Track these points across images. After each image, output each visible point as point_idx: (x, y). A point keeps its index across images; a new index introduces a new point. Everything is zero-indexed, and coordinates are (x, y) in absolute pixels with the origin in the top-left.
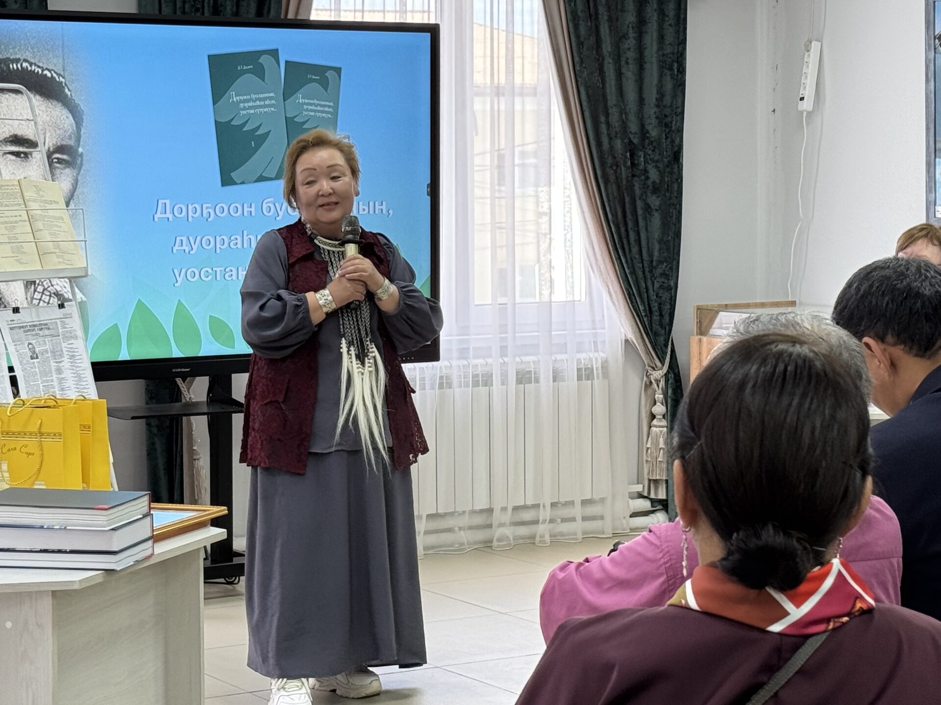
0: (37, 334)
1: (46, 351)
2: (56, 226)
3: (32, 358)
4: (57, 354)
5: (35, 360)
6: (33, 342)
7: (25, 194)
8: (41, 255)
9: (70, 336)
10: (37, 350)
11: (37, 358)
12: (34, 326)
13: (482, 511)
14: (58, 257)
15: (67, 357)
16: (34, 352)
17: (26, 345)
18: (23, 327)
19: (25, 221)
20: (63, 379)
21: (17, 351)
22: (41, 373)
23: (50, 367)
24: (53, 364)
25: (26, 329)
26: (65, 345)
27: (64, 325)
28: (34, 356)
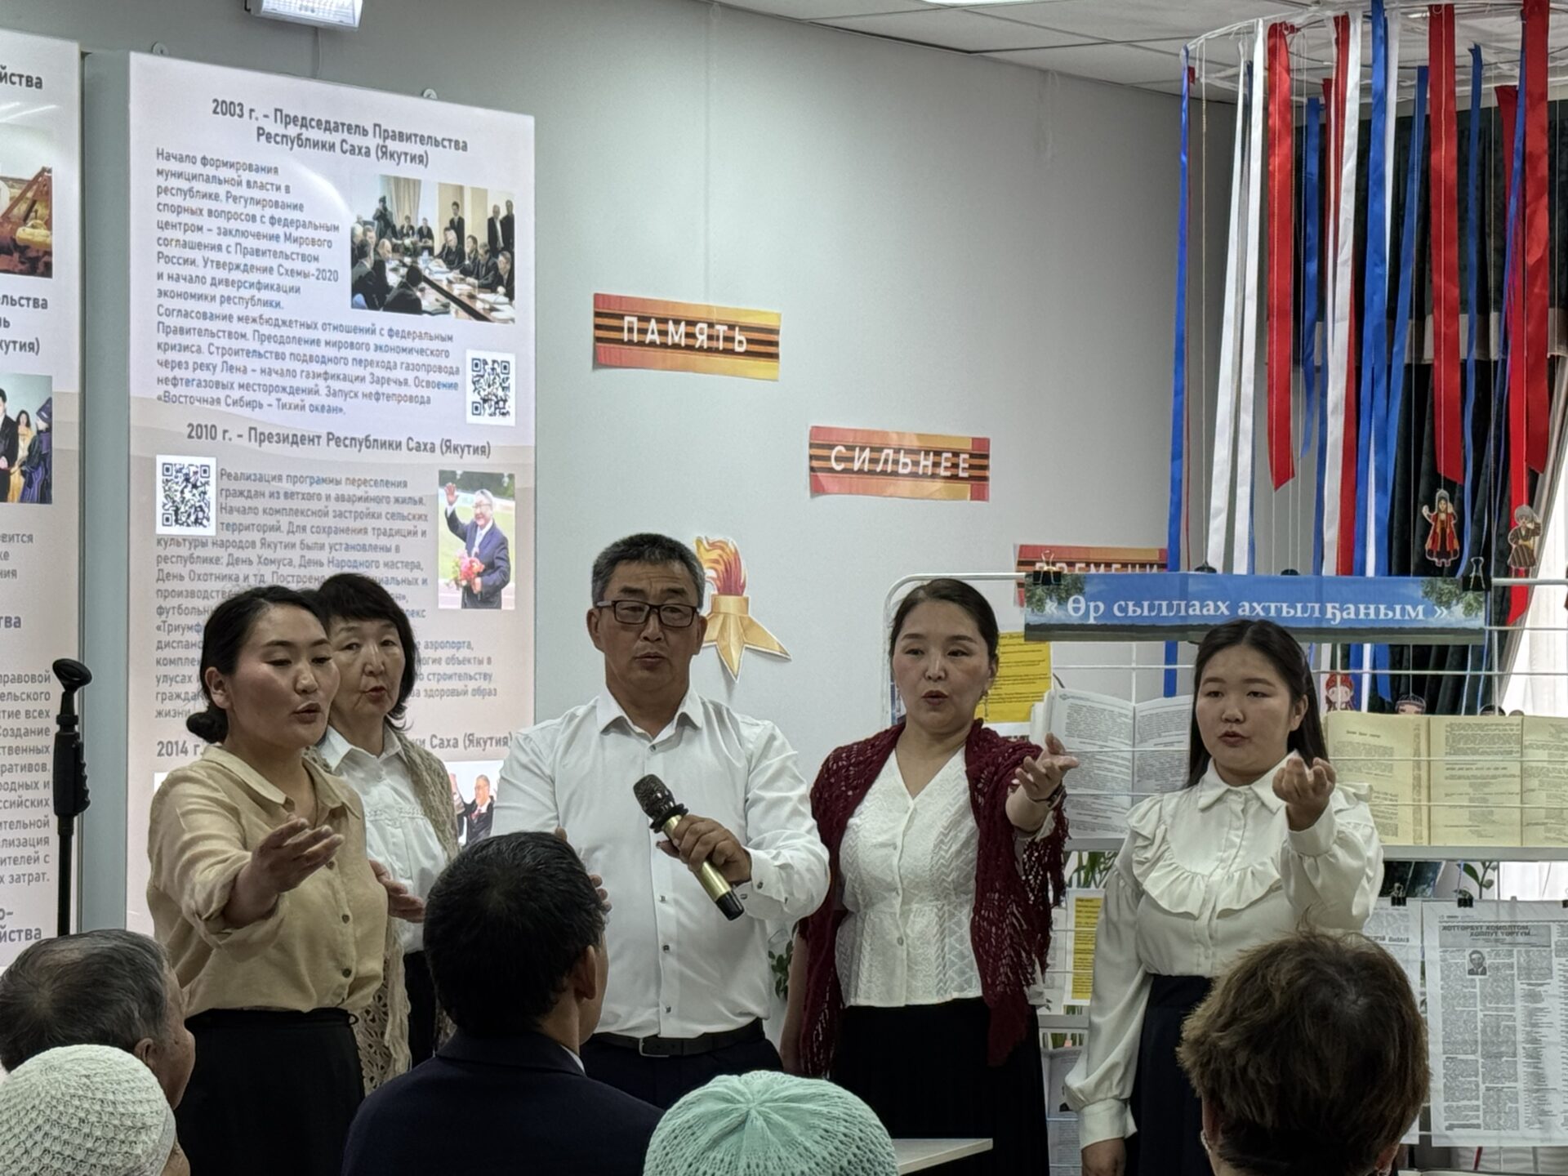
0: (1497, 941)
1: (1511, 966)
3: (1471, 972)
4: (1535, 972)
5: (1477, 977)
7: (1526, 737)
8: (1526, 826)
10: (1488, 962)
11: (1484, 973)
12: (1498, 928)
14: (1549, 829)
15: (1557, 978)
16: (1480, 965)
17: (1468, 954)
18: (1472, 928)
19: (1512, 776)
20: (1541, 1010)
21: (1444, 960)
22: (1484, 997)
23: (1513, 989)
24: (1520, 987)
25: (1476, 931)
26: (1561, 961)
27: (1564, 931)
28: (1478, 968)
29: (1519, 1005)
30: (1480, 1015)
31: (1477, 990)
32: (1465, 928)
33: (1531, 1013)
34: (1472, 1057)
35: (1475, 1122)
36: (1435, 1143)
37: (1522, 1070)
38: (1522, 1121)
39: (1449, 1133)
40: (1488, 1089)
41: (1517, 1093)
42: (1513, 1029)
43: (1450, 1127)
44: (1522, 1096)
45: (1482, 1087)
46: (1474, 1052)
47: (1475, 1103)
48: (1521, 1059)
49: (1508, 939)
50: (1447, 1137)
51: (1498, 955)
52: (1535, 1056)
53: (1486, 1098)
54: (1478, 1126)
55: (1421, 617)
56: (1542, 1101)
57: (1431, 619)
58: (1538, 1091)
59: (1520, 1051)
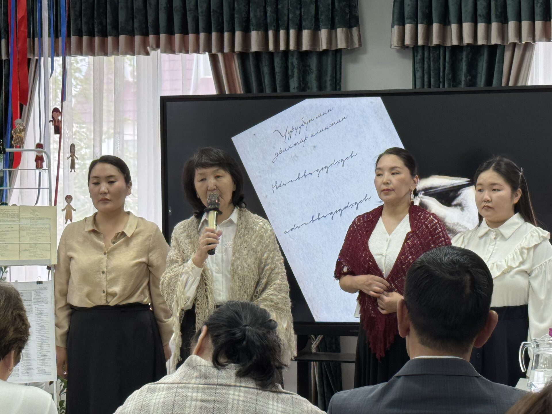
7: (21, 214)
8: (21, 251)
14: (31, 252)
26: (37, 306)
27: (37, 294)
56: (29, 364)
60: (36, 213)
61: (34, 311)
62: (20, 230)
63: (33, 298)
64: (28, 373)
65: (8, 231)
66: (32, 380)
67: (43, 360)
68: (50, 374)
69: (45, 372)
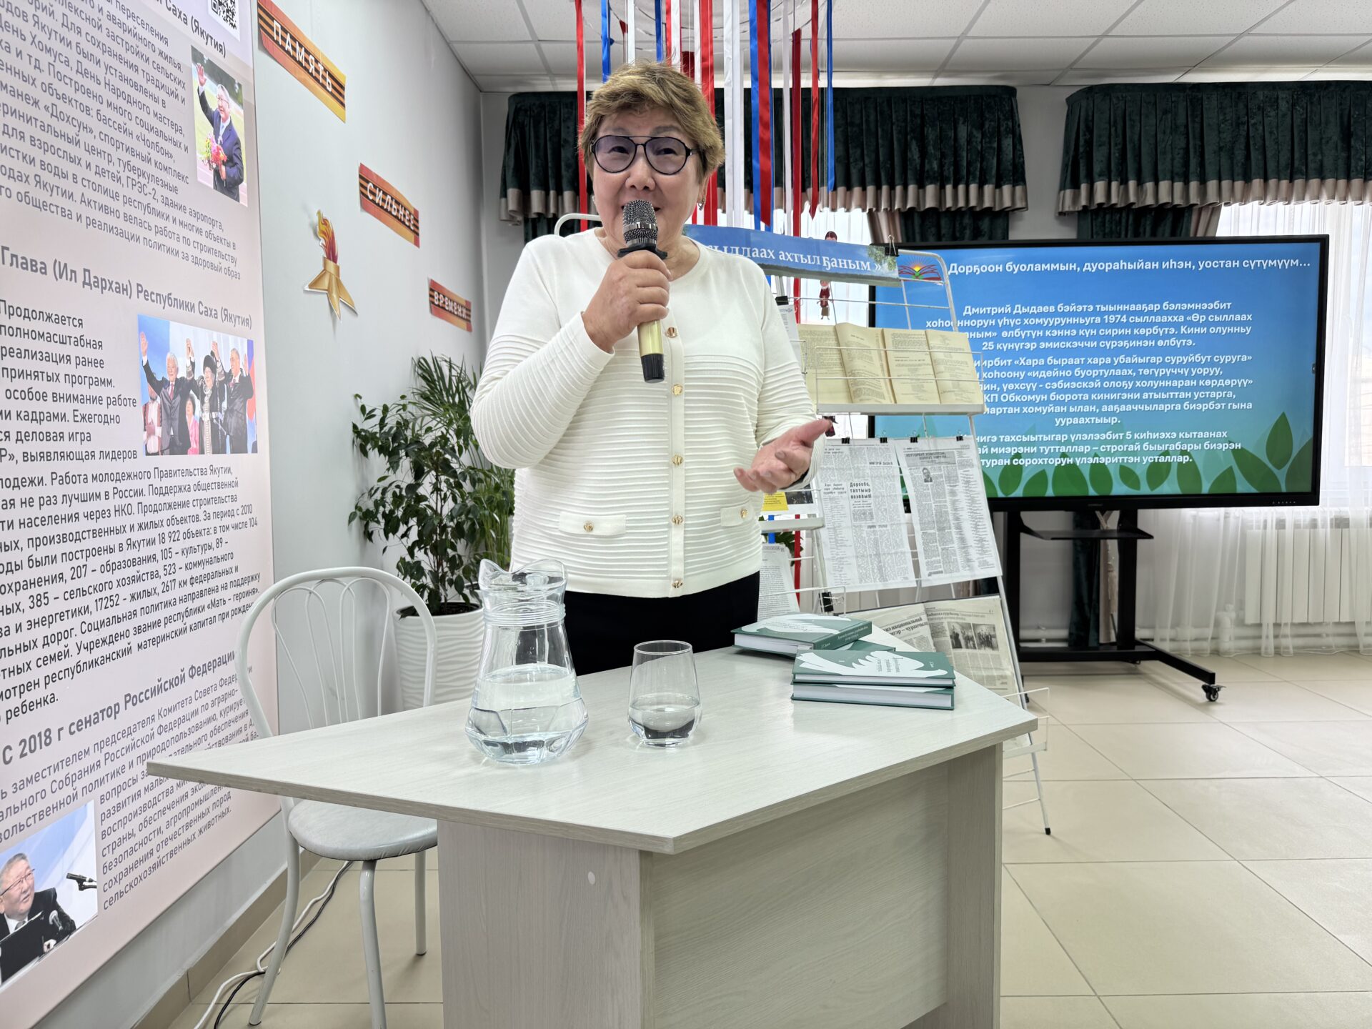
0: (932, 461)
1: (941, 476)
2: (959, 369)
3: (926, 481)
4: (951, 479)
5: (929, 483)
6: (929, 467)
7: (930, 342)
8: (941, 393)
9: (966, 464)
10: (932, 474)
11: (931, 481)
12: (931, 454)
13: (1347, 623)
14: (956, 395)
15: (961, 482)
16: (928, 476)
17: (921, 469)
18: (919, 454)
19: (928, 364)
20: (957, 500)
21: (912, 475)
22: (934, 495)
23: (944, 489)
24: (947, 488)
25: (922, 456)
26: (961, 471)
27: (960, 455)
28: (928, 479)
29: (948, 498)
30: (933, 505)
31: (930, 491)
32: (917, 455)
33: (954, 502)
34: (933, 531)
35: (940, 570)
36: (924, 585)
37: (955, 536)
38: (960, 566)
39: (930, 578)
40: (943, 549)
41: (955, 551)
42: (946, 512)
43: (930, 574)
44: (958, 552)
45: (940, 548)
46: (934, 528)
47: (938, 558)
48: (953, 530)
49: (937, 460)
50: (928, 580)
51: (935, 470)
52: (959, 527)
53: (943, 555)
54: (941, 572)
55: (869, 269)
56: (967, 553)
57: (874, 271)
58: (964, 548)
59: (952, 525)
60: (947, 342)
61: (960, 479)
62: (934, 363)
63: (957, 459)
64: (969, 566)
65: (920, 365)
66: (975, 575)
67: (982, 547)
68: (992, 566)
69: (984, 564)
